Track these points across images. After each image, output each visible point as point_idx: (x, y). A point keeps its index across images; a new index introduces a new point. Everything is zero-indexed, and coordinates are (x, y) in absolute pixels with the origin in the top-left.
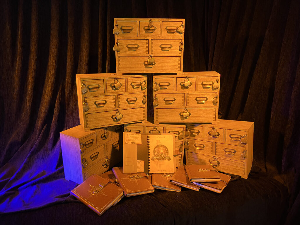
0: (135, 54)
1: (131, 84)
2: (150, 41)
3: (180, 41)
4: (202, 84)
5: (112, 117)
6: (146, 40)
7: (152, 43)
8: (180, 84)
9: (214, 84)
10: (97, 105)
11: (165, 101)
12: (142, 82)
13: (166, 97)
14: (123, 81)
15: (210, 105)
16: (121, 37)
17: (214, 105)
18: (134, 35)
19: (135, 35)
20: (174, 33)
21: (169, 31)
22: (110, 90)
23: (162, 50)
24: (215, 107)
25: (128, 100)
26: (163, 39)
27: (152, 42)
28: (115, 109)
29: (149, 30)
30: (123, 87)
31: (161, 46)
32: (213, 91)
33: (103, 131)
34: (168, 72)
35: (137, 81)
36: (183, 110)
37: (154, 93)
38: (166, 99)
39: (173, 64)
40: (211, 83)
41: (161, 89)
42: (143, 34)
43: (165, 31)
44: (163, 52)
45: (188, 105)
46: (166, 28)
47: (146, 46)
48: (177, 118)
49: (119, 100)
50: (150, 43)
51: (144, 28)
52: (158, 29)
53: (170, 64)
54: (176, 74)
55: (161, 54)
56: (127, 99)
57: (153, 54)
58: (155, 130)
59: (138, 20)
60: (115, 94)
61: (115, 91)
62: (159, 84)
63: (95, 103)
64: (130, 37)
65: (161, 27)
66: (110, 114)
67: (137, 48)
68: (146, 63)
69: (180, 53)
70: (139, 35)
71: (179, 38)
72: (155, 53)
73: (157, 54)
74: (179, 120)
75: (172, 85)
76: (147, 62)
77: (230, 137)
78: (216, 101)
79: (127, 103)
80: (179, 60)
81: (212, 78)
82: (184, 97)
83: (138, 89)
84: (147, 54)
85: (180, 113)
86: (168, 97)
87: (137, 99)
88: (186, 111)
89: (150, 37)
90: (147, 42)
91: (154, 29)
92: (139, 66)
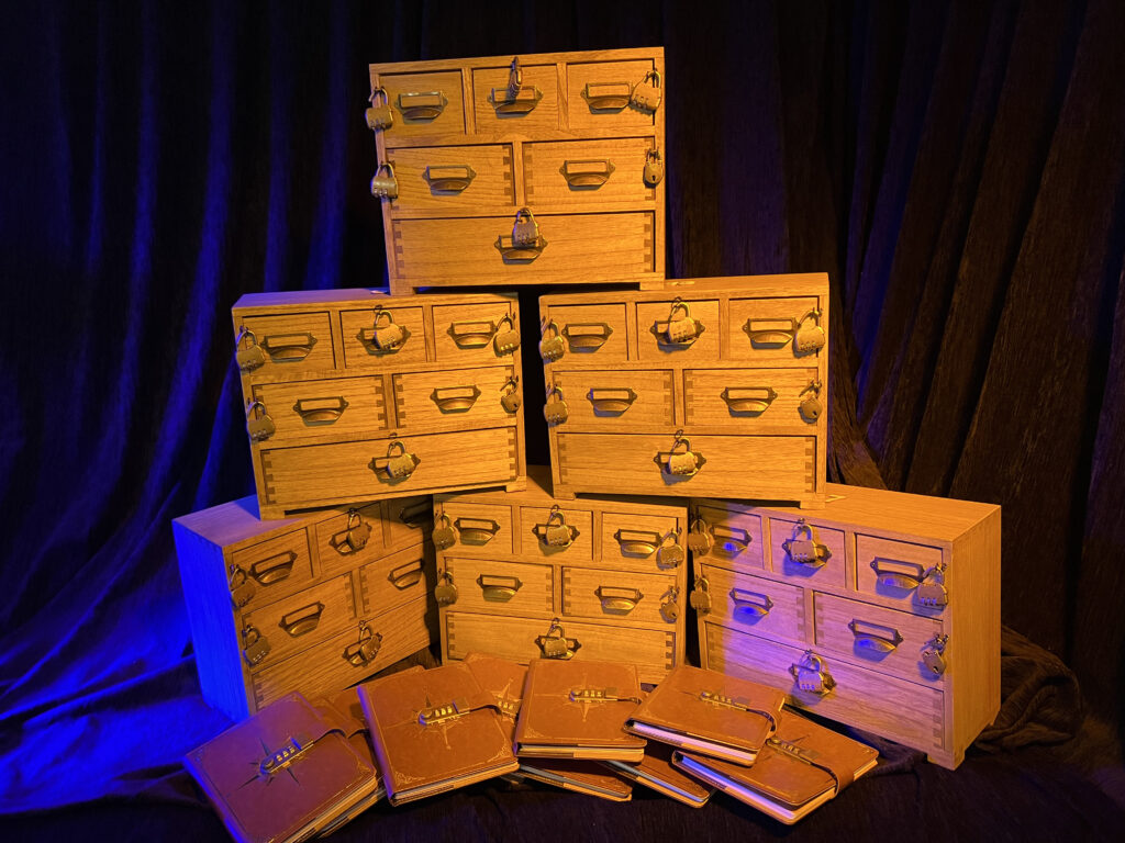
0: (462, 206)
1: (451, 332)
2: (518, 148)
3: (648, 145)
4: (747, 329)
5: (372, 465)
6: (501, 147)
7: (527, 159)
8: (654, 330)
9: (803, 327)
10: (308, 415)
11: (594, 401)
12: (496, 323)
13: (596, 386)
14: (413, 320)
15: (787, 423)
16: (400, 141)
17: (805, 424)
18: (452, 130)
19: (458, 129)
20: (618, 110)
21: (598, 105)
22: (359, 356)
23: (572, 187)
24: (812, 430)
25: (440, 397)
26: (573, 137)
27: (527, 153)
28: (383, 434)
29: (512, 105)
30: (415, 345)
31: (564, 170)
32: (796, 362)
33: (339, 521)
34: (600, 279)
35: (474, 316)
36: (670, 442)
37: (548, 368)
38: (597, 396)
39: (622, 244)
40: (788, 326)
41: (573, 350)
42: (487, 121)
43: (579, 107)
44: (573, 193)
45: (689, 419)
46: (585, 94)
47: (505, 173)
48: (645, 477)
49: (400, 395)
50: (520, 157)
51: (492, 99)
52: (550, 98)
53: (611, 246)
54: (635, 286)
55: (569, 203)
56: (436, 390)
57: (532, 204)
58: (556, 521)
59: (466, 64)
60: (383, 373)
61: (380, 360)
62: (566, 329)
63: (298, 408)
64: (438, 139)
65: (563, 87)
66: (363, 454)
67: (468, 180)
68: (507, 243)
69: (647, 198)
70: (470, 129)
71: (641, 132)
72: (543, 200)
73: (551, 204)
74: (654, 484)
75: (617, 335)
76: (510, 240)
77: (873, 571)
78: (813, 406)
79: (437, 408)
80: (646, 228)
81: (792, 302)
82: (670, 385)
83: (481, 350)
84: (507, 205)
85: (659, 454)
86: (603, 385)
87: (480, 393)
88: (683, 447)
89: (516, 132)
90: (507, 155)
91: (532, 98)
92: (479, 256)
